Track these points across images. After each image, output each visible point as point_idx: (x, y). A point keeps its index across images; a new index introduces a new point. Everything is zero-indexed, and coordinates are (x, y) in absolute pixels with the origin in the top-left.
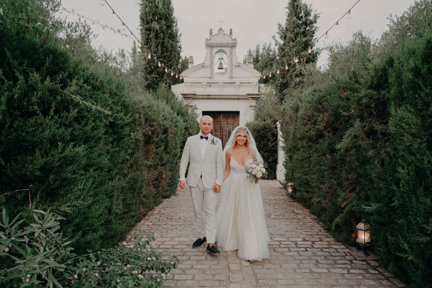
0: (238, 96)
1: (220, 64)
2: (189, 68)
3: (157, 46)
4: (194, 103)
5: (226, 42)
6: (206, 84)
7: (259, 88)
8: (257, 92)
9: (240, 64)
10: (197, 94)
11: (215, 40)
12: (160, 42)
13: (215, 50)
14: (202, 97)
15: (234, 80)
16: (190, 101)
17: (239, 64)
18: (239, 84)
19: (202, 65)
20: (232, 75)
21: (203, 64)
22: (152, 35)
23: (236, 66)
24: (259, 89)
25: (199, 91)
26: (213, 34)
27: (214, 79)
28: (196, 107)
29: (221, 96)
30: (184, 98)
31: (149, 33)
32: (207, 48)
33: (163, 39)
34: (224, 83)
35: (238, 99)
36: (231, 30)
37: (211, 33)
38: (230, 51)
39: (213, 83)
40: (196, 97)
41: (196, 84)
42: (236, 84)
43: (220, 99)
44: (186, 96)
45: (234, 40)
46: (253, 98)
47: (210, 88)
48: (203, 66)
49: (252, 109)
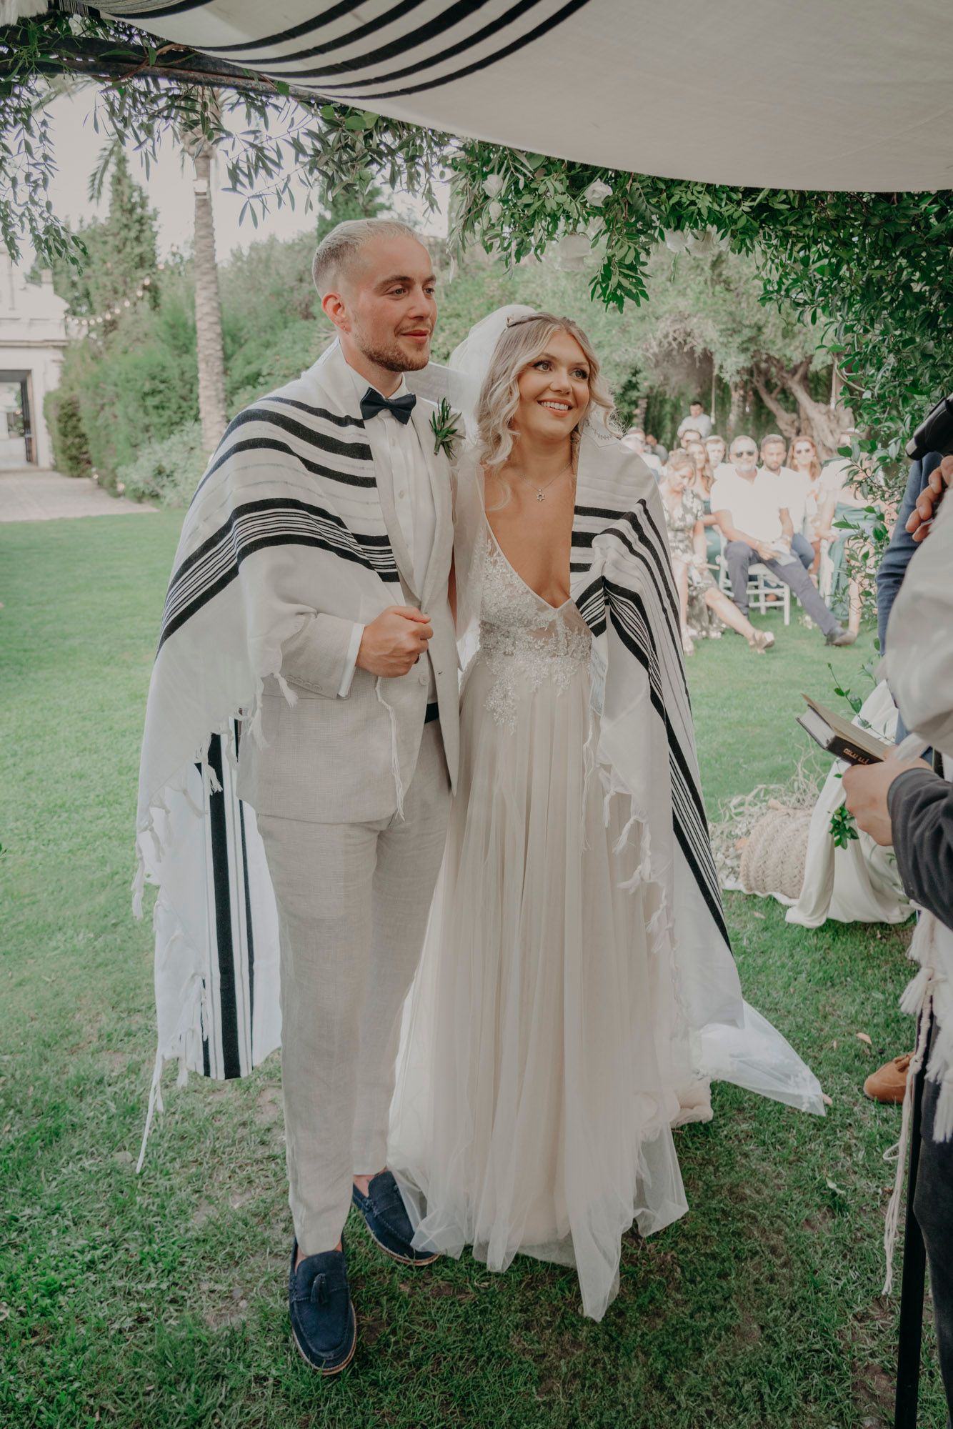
0: (28, 342)
7: (67, 328)
8: (62, 336)
15: (18, 314)
18: (28, 321)
20: (13, 304)
23: (20, 288)
24: (67, 330)
35: (30, 347)
42: (22, 321)
46: (56, 347)
49: (56, 367)
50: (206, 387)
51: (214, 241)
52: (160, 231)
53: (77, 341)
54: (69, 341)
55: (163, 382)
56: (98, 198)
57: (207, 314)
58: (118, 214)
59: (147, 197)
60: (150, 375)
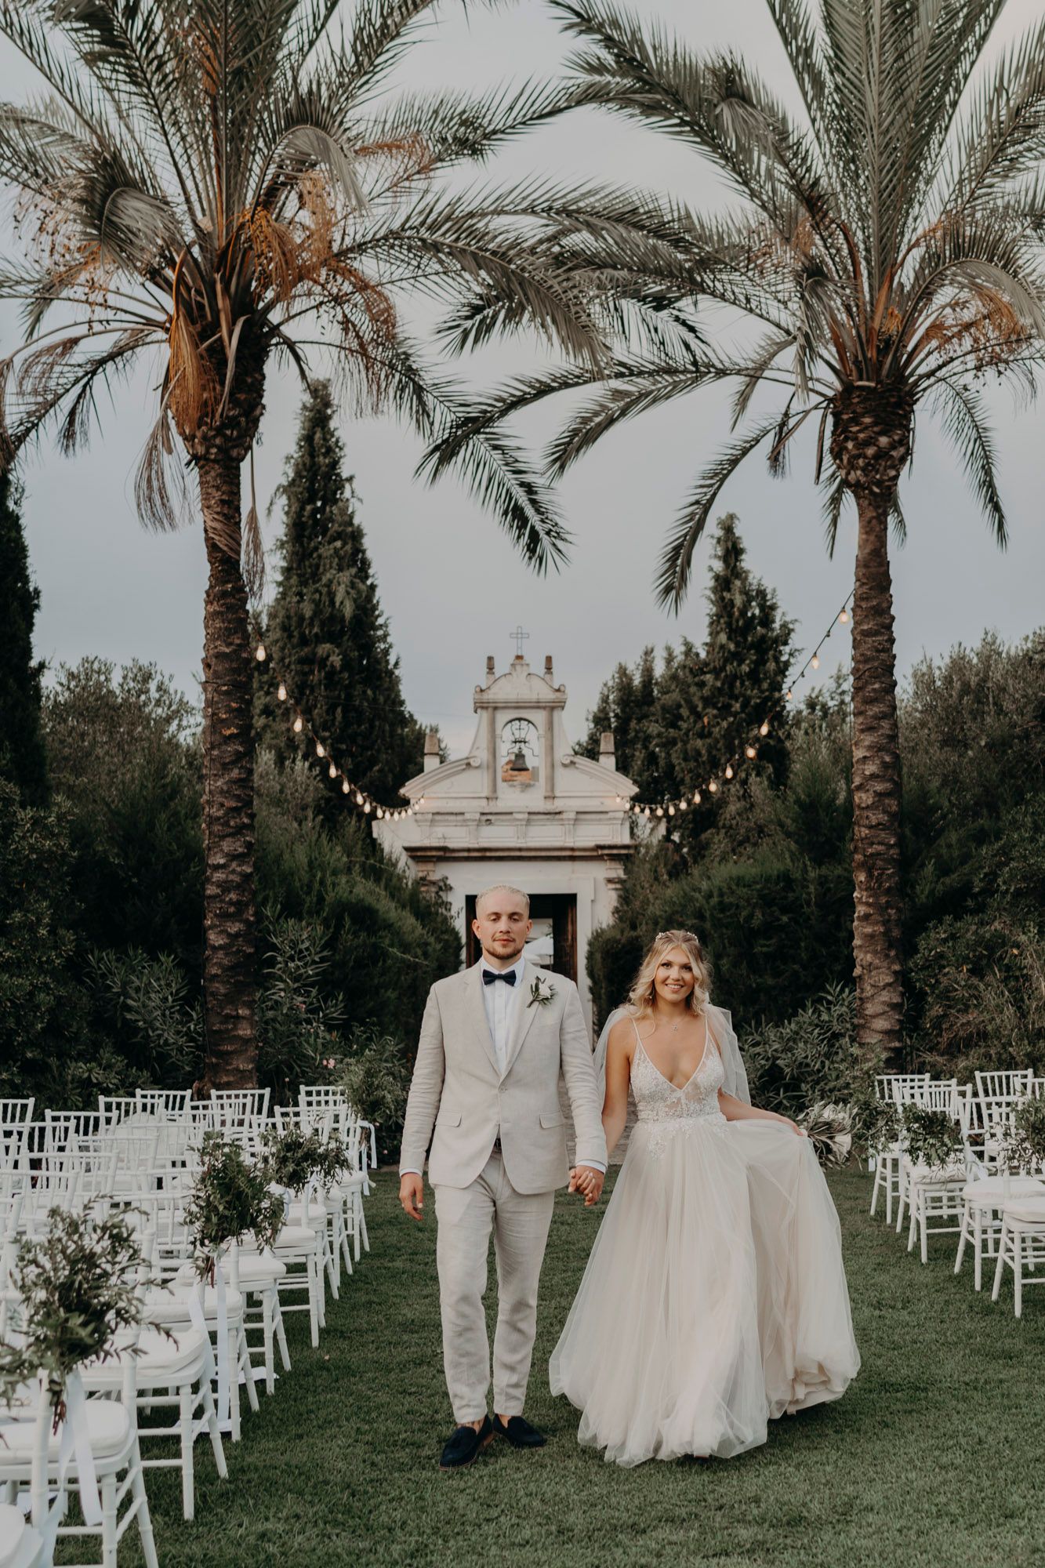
0: (572, 849)
2: (426, 769)
3: (331, 710)
4: (438, 872)
5: (534, 697)
6: (478, 816)
7: (633, 826)
8: (626, 840)
9: (576, 760)
10: (451, 845)
11: (503, 692)
12: (339, 696)
13: (502, 717)
14: (466, 854)
15: (558, 805)
16: (430, 866)
17: (572, 758)
18: (572, 815)
19: (466, 761)
20: (552, 789)
21: (467, 758)
22: (316, 676)
23: (565, 766)
24: (632, 829)
25: (458, 837)
26: (497, 675)
27: (499, 803)
28: (448, 882)
29: (520, 850)
30: (413, 858)
31: (306, 668)
32: (478, 712)
33: (351, 686)
34: (529, 813)
35: (572, 858)
36: (549, 659)
37: (491, 668)
38: (545, 720)
39: (496, 814)
40: (449, 855)
41: (446, 817)
42: (564, 816)
43: (519, 858)
44: (418, 854)
45: (558, 690)
46: (614, 858)
47: (489, 828)
48: (468, 764)
49: (612, 889)
50: (866, 918)
51: (892, 641)
52: (792, 660)
53: (647, 847)
54: (636, 847)
55: (784, 910)
56: (680, 587)
57: (873, 776)
58: (723, 638)
59: (773, 608)
60: (761, 897)
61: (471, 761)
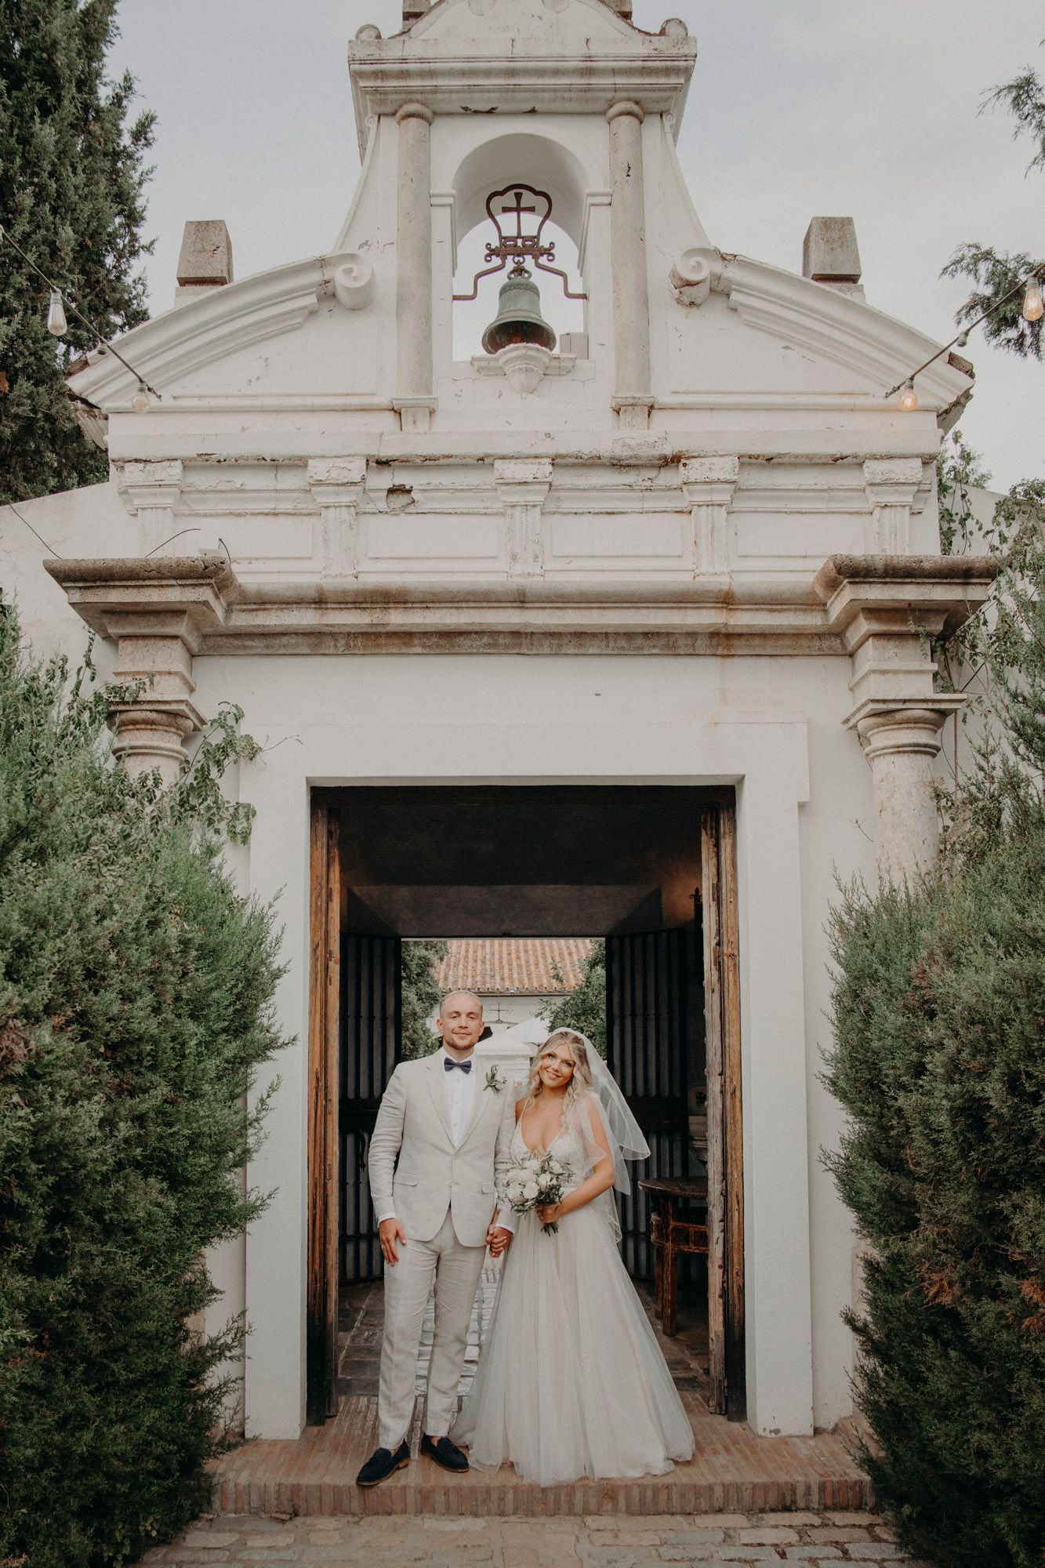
0: (727, 600)
1: (504, 290)
5: (568, 52)
6: (357, 469)
9: (732, 273)
10: (248, 577)
13: (458, 141)
14: (307, 618)
15: (665, 434)
16: (166, 657)
17: (718, 267)
18: (725, 469)
19: (316, 277)
20: (644, 382)
21: (322, 263)
23: (691, 292)
25: (278, 558)
27: (440, 424)
28: (244, 729)
29: (521, 600)
30: (100, 618)
32: (371, 123)
34: (556, 461)
35: (723, 639)
38: (614, 148)
39: (429, 463)
40: (242, 620)
41: (239, 479)
42: (695, 470)
43: (519, 641)
44: (115, 596)
45: (661, 34)
46: (902, 625)
47: (405, 520)
48: (328, 295)
49: (900, 750)
61: (339, 277)
